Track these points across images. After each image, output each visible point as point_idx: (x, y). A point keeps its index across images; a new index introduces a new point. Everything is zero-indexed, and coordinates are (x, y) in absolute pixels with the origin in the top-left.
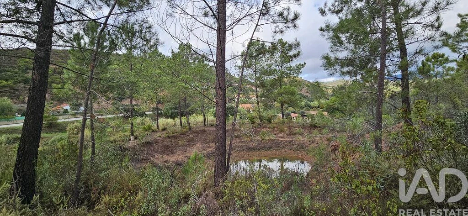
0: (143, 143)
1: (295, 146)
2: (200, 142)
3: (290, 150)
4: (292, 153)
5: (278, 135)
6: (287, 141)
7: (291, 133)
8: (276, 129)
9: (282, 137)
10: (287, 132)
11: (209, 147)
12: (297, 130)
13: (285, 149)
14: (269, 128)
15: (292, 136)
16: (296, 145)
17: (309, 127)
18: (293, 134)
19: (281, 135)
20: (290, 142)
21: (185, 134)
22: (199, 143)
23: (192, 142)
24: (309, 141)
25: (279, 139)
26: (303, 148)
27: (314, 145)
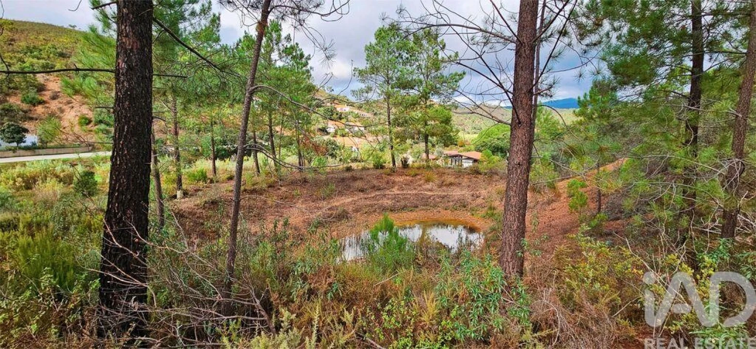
0: (206, 202)
1: (451, 203)
2: (302, 200)
3: (446, 209)
4: (448, 215)
5: (423, 187)
6: (439, 197)
7: (443, 183)
8: (419, 177)
9: (431, 190)
10: (437, 182)
11: (319, 208)
12: (450, 179)
13: (439, 208)
14: (406, 175)
15: (444, 188)
16: (453, 201)
17: (469, 174)
18: (445, 185)
19: (429, 186)
20: (443, 198)
21: (274, 187)
22: (300, 202)
23: (288, 200)
24: (472, 196)
25: (426, 193)
26: (465, 207)
27: (479, 201)
